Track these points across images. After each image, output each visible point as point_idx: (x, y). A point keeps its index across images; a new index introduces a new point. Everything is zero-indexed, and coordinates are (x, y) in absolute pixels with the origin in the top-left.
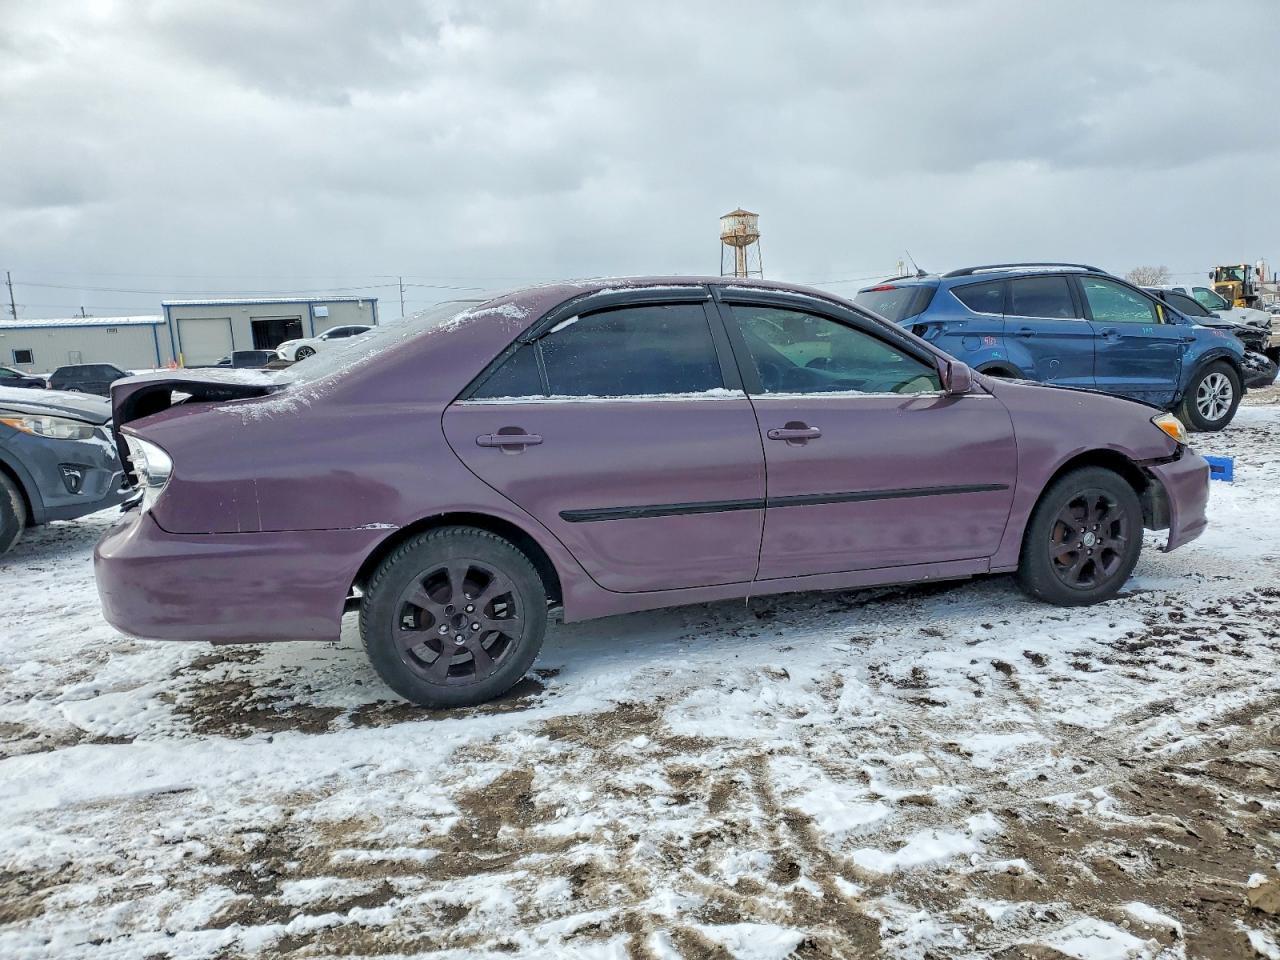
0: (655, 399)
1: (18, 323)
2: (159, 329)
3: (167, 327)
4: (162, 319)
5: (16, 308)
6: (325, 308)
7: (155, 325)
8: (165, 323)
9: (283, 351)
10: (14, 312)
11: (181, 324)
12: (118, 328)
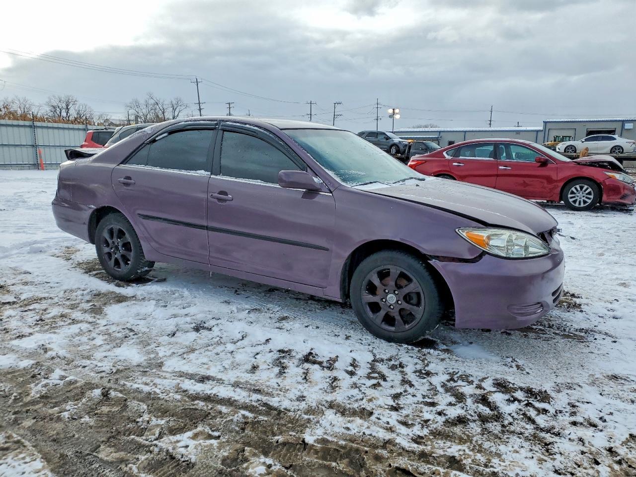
0: (186, 173)
1: (492, 129)
2: (539, 134)
3: (543, 132)
4: (541, 128)
5: (492, 122)
6: (632, 124)
7: (537, 131)
8: (542, 131)
9: (559, 147)
10: (490, 124)
11: (551, 131)
12: (521, 132)
